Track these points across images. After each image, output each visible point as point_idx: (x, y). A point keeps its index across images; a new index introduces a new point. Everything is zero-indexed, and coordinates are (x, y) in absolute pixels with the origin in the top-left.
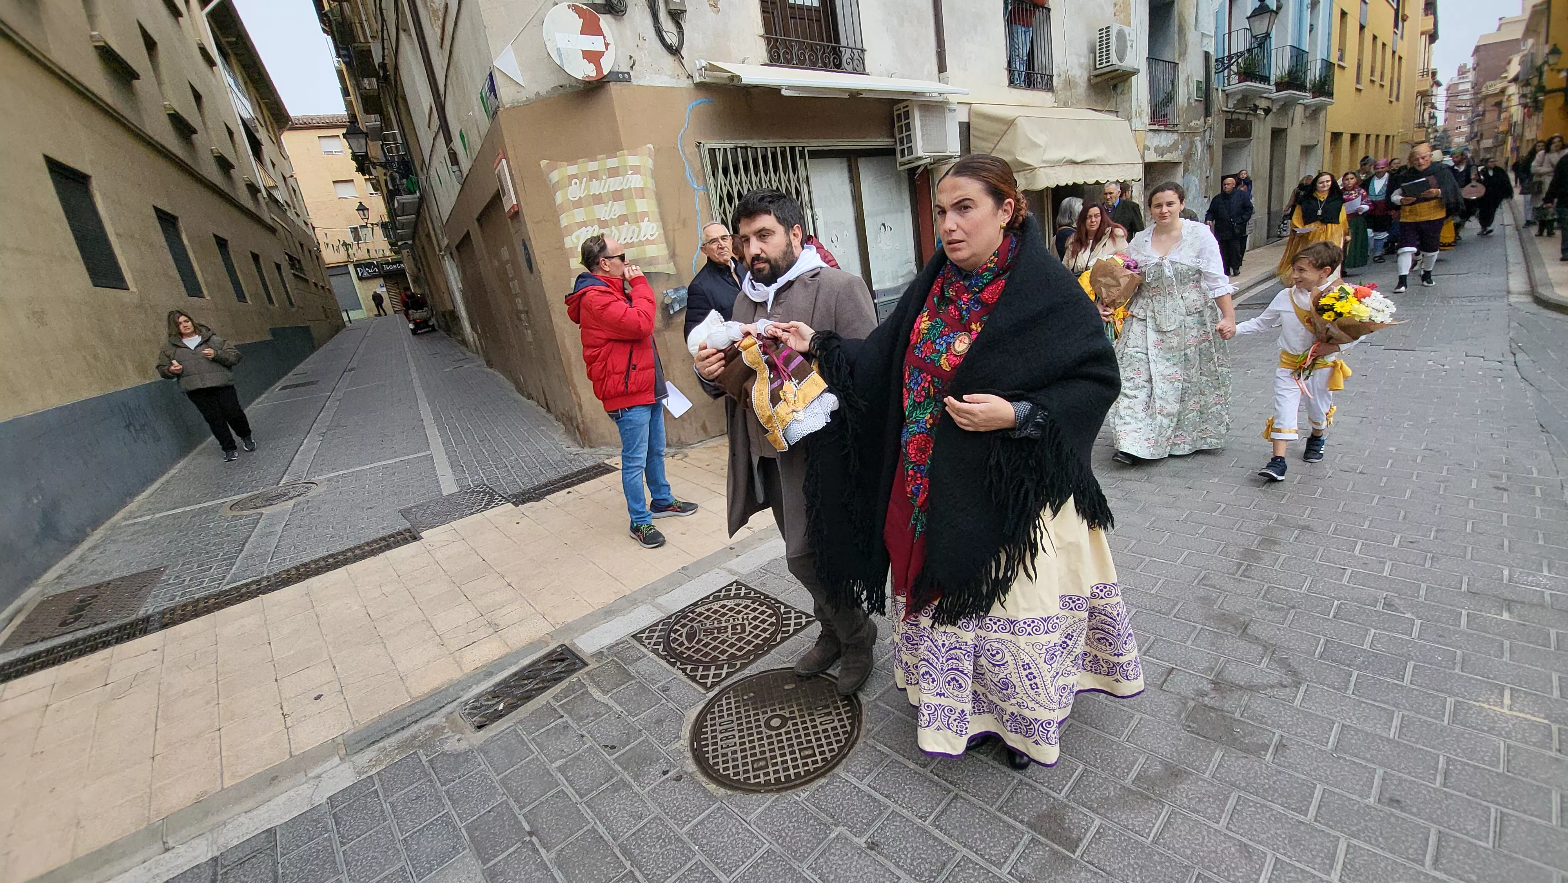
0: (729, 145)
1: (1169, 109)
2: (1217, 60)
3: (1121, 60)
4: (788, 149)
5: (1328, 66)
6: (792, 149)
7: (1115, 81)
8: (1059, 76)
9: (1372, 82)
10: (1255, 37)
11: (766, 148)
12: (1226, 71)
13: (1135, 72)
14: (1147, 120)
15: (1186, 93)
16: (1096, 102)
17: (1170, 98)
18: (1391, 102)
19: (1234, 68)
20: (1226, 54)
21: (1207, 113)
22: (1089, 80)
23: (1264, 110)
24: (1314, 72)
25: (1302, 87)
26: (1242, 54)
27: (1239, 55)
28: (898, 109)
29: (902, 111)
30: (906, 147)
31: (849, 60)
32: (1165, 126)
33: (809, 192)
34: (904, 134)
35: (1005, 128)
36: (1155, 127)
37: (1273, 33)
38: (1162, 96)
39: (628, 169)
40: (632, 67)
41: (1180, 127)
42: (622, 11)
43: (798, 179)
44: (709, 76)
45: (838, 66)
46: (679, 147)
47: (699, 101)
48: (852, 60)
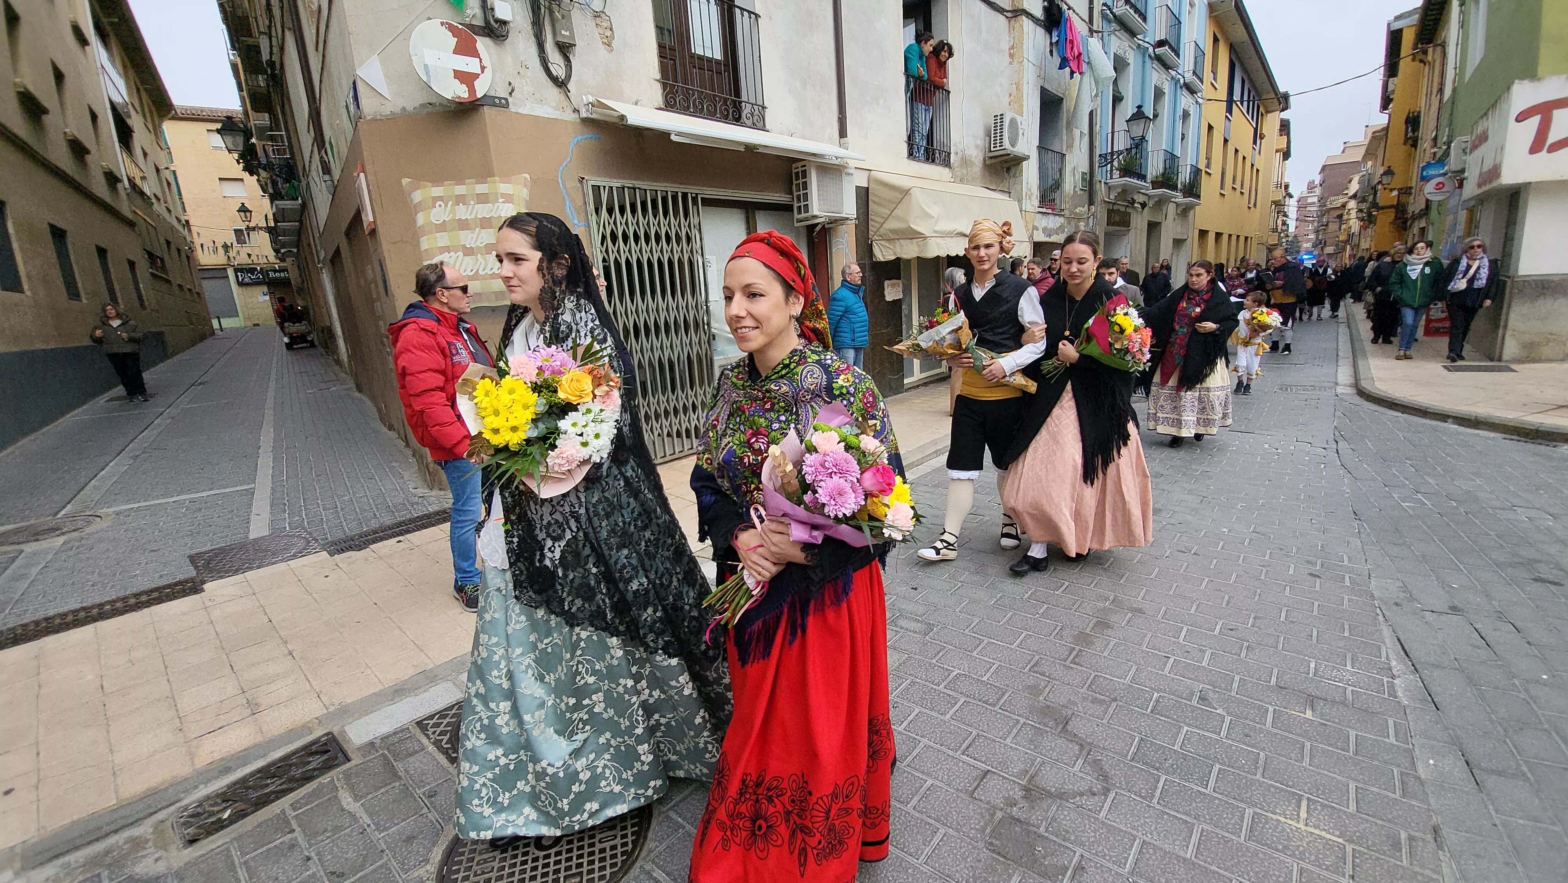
0: (616, 183)
1: (1057, 195)
2: (1100, 156)
3: (1013, 146)
4: (680, 194)
5: (1196, 172)
6: (685, 195)
7: (1009, 164)
8: (957, 153)
9: (1234, 189)
10: (1133, 139)
11: (656, 191)
12: (1109, 165)
13: (1026, 158)
14: (1036, 203)
15: (1071, 183)
16: (991, 182)
17: (1057, 185)
18: (1249, 208)
19: (1116, 164)
20: (1109, 151)
21: (1091, 203)
22: (985, 160)
23: (1141, 204)
24: (1184, 176)
25: (1174, 188)
26: (1121, 153)
27: (1120, 153)
28: (797, 168)
29: (800, 170)
30: (802, 204)
31: (749, 115)
32: (1053, 210)
33: (701, 239)
34: (802, 192)
35: (900, 197)
36: (1044, 210)
37: (1149, 137)
38: (1050, 182)
39: (499, 196)
40: (510, 94)
41: (1066, 212)
42: (503, 36)
43: (689, 226)
44: (596, 112)
45: (737, 120)
46: (560, 180)
47: (585, 136)
48: (752, 115)
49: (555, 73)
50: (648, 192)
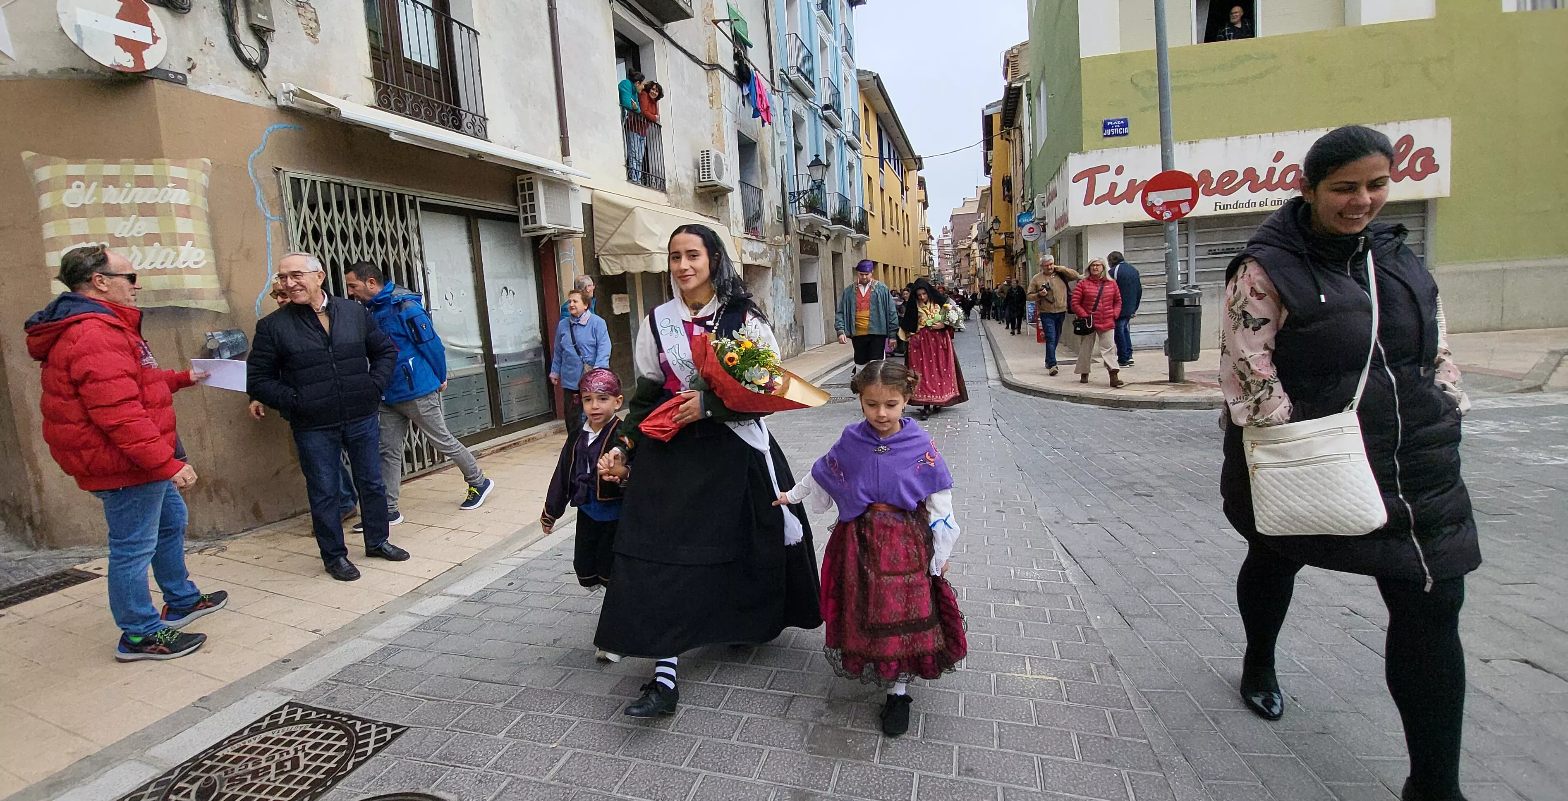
0: (320, 178)
1: (758, 224)
2: (790, 193)
3: (719, 178)
4: (395, 195)
5: (863, 212)
6: (401, 197)
7: (717, 194)
8: (671, 181)
9: (892, 229)
10: (814, 181)
11: (368, 190)
12: (797, 202)
13: (731, 190)
14: (742, 229)
15: (769, 215)
16: (702, 209)
17: (758, 216)
18: (905, 245)
19: (802, 201)
20: (796, 190)
21: (786, 233)
22: (695, 189)
23: (825, 237)
24: (855, 215)
25: (848, 225)
27: (805, 192)
28: (521, 178)
29: (526, 182)
30: (529, 215)
31: (469, 124)
32: (757, 236)
33: (420, 243)
34: (528, 204)
35: (624, 215)
36: (749, 236)
37: (826, 182)
38: (752, 213)
39: (169, 180)
40: (190, 70)
41: (767, 240)
42: (185, 9)
43: (407, 228)
44: (296, 101)
45: (457, 127)
46: (250, 169)
47: (285, 125)
48: (473, 124)
49: (248, 56)
50: (358, 190)
